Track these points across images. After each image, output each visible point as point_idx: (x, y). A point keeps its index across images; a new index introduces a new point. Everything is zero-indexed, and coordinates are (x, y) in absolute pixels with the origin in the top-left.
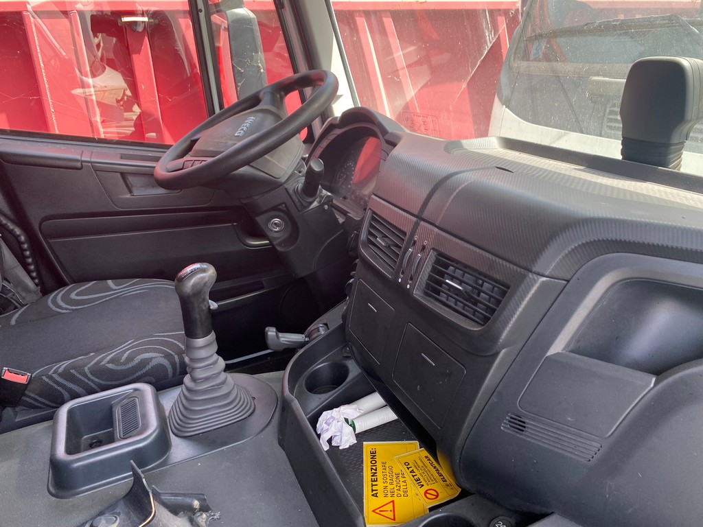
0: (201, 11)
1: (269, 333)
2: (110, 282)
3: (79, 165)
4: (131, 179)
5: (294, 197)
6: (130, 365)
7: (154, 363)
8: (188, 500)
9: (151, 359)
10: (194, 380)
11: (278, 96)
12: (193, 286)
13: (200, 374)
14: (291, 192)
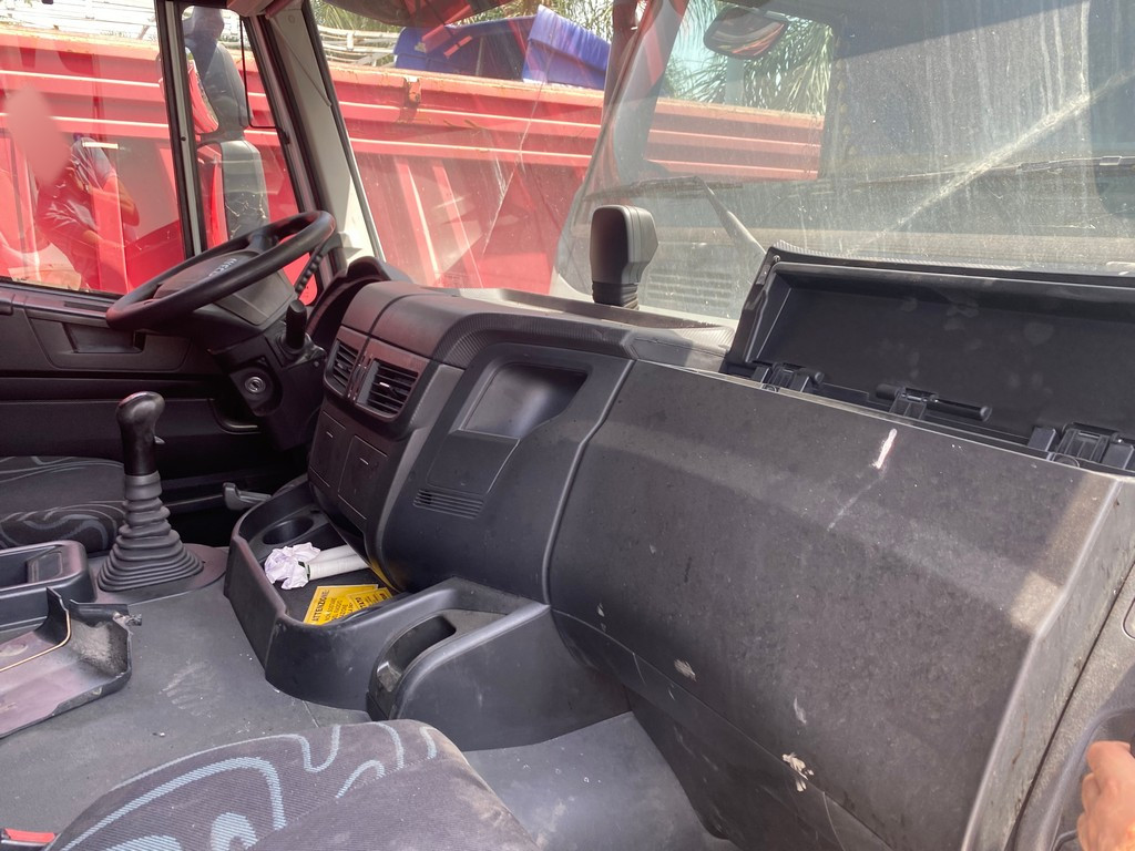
0: (184, 139)
1: (227, 489)
2: (35, 459)
3: (8, 309)
4: (76, 333)
5: (276, 349)
6: (54, 525)
7: (84, 526)
8: (109, 613)
9: (82, 520)
10: (131, 526)
11: (270, 240)
12: (136, 412)
13: (139, 518)
14: (272, 342)
